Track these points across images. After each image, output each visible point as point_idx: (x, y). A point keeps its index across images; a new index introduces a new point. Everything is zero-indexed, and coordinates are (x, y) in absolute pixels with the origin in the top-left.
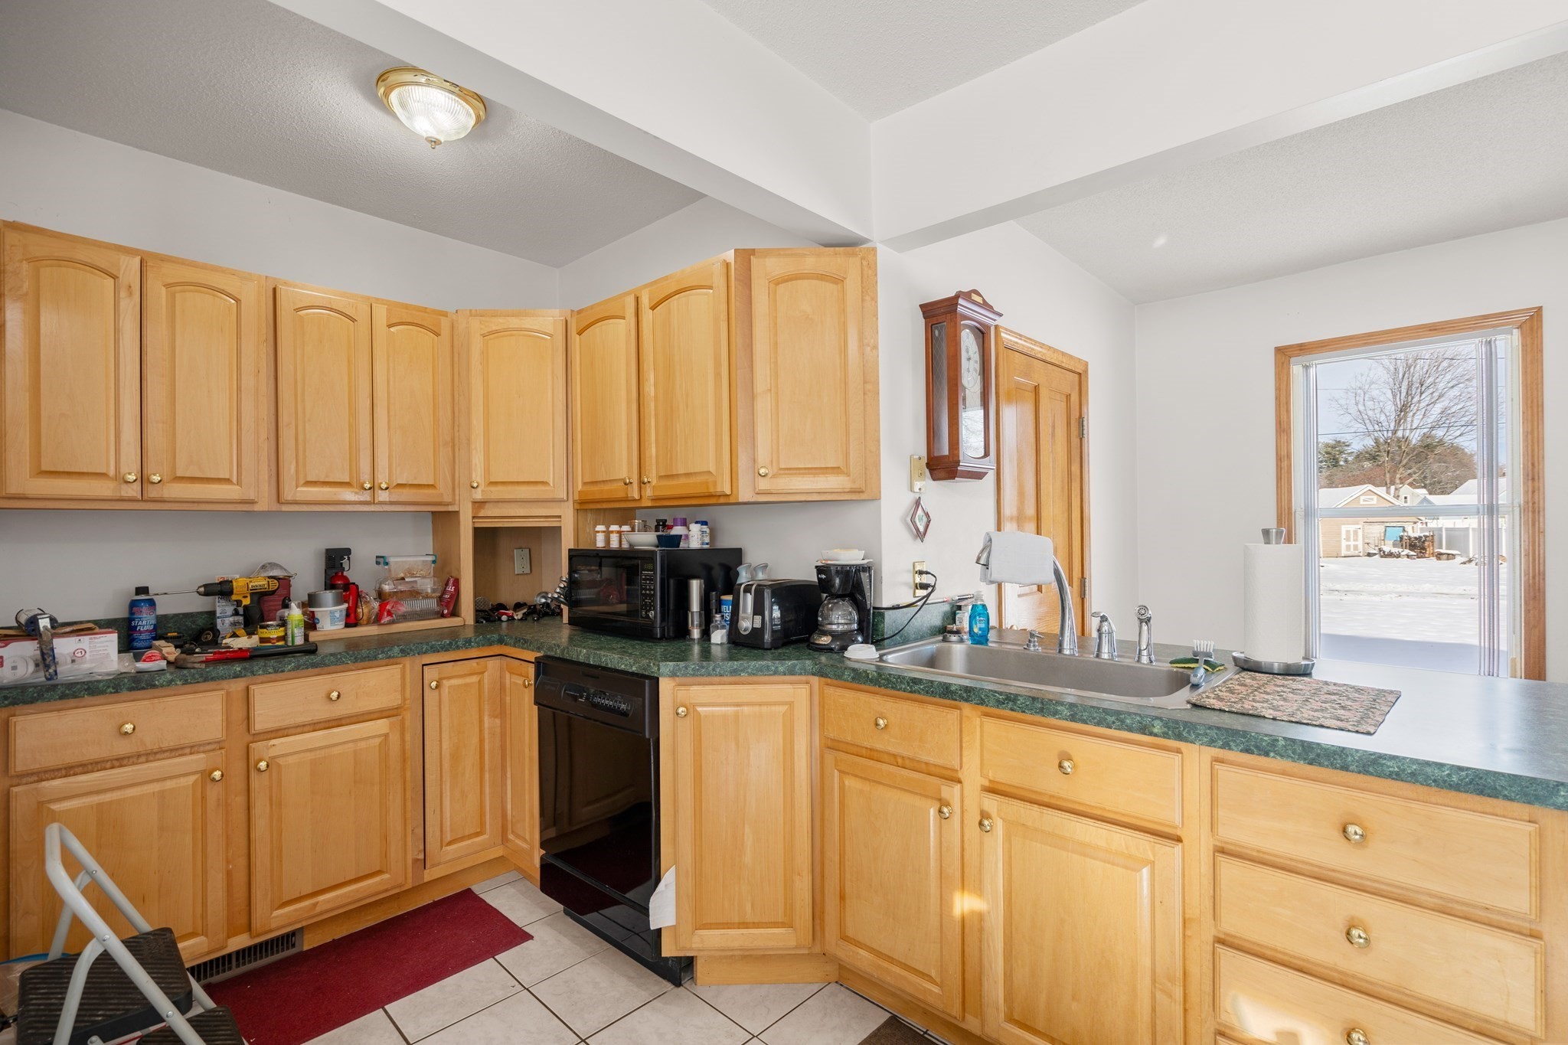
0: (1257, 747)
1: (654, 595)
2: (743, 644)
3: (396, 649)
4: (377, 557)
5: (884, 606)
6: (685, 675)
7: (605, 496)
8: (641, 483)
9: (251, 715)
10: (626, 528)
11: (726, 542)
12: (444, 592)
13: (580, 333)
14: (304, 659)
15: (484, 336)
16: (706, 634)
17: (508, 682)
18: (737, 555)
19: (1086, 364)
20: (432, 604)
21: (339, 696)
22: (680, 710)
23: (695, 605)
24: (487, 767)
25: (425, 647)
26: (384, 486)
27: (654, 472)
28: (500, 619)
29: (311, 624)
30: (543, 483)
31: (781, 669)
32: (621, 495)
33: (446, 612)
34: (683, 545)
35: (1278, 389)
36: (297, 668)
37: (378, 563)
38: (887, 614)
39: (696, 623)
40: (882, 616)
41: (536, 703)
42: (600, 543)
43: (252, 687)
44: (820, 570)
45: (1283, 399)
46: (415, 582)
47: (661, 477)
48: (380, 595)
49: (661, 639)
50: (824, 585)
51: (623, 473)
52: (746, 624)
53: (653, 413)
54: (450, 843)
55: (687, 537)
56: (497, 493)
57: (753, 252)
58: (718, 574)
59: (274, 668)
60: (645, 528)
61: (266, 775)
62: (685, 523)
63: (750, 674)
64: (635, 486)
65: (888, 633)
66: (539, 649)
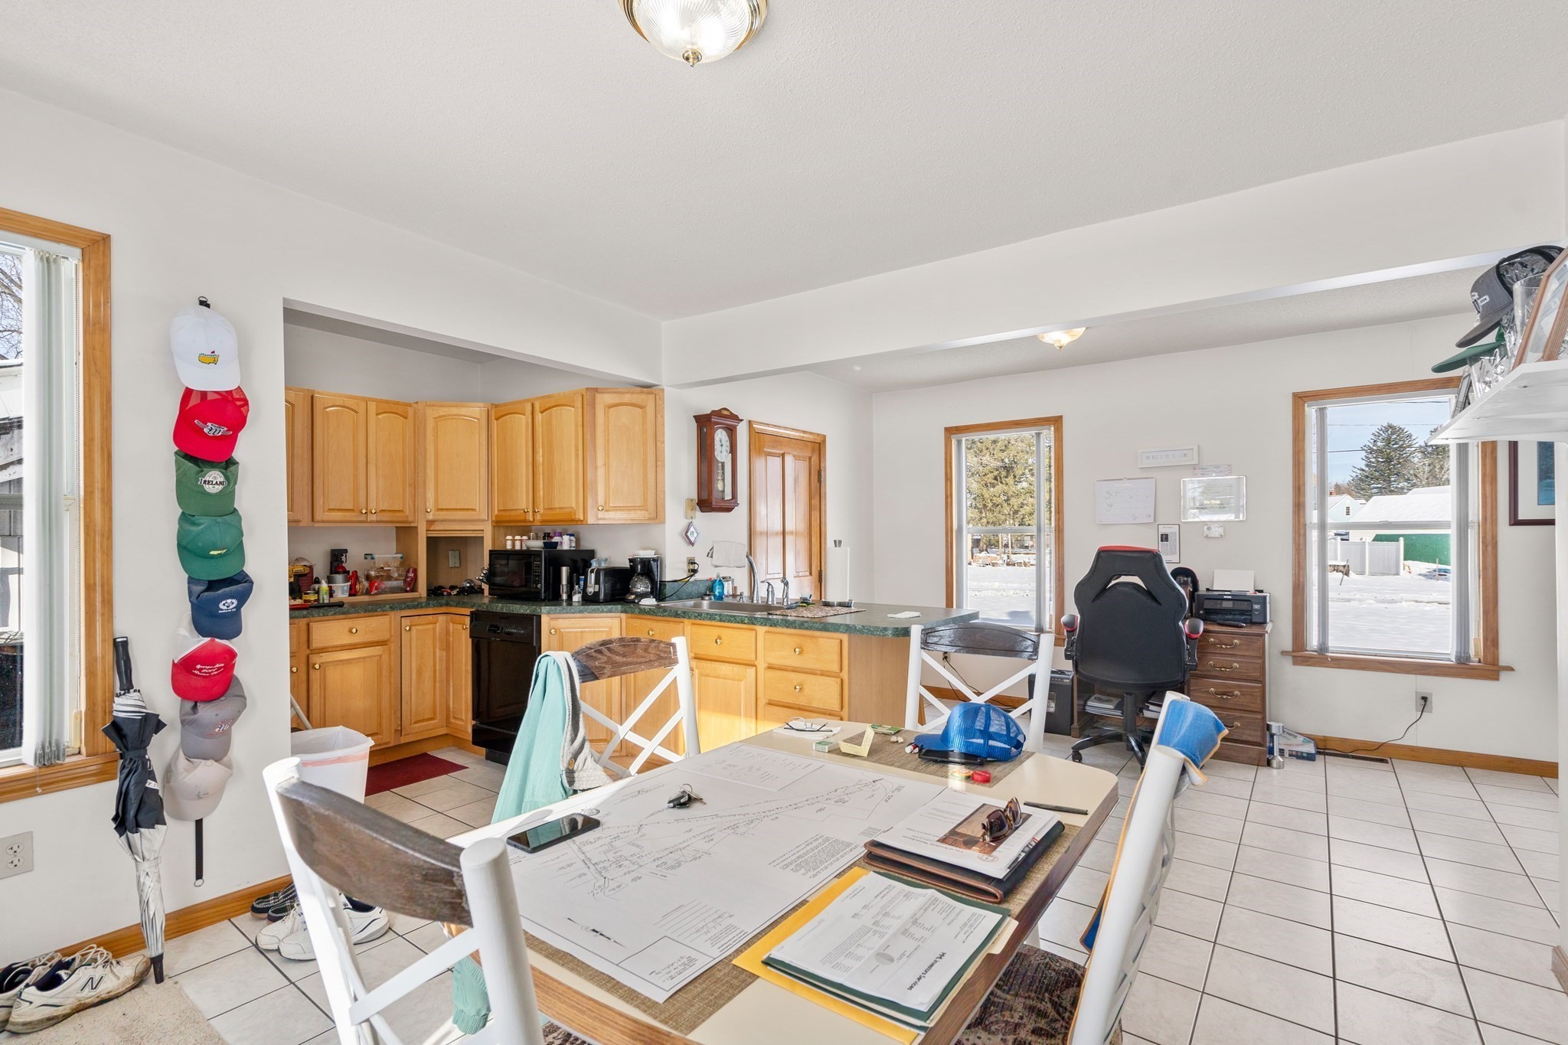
1: (541, 575)
2: (589, 600)
3: (388, 606)
4: (366, 554)
5: (667, 580)
6: (555, 613)
7: (512, 519)
8: (534, 512)
9: (311, 638)
10: (525, 538)
11: (586, 545)
12: (407, 577)
13: (497, 419)
14: (339, 609)
15: (435, 418)
16: (570, 597)
17: (451, 628)
18: (591, 554)
19: (824, 437)
20: (400, 583)
21: (357, 631)
22: (552, 631)
23: (564, 581)
24: (438, 680)
25: (403, 606)
26: (373, 511)
27: (542, 506)
28: (443, 595)
29: (331, 594)
30: (472, 509)
31: (605, 610)
32: (522, 518)
33: (408, 589)
34: (559, 548)
35: (946, 453)
36: (335, 614)
37: (365, 558)
38: (668, 586)
39: (565, 591)
40: (665, 585)
41: (471, 637)
42: (509, 546)
43: (311, 624)
44: (631, 560)
45: (949, 461)
46: (390, 570)
47: (545, 509)
48: (368, 577)
49: (544, 600)
50: (633, 569)
51: (523, 505)
52: (591, 590)
53: (541, 472)
54: (416, 723)
55: (561, 543)
56: (442, 515)
57: (596, 390)
58: (580, 564)
59: (323, 613)
60: (537, 538)
61: (318, 672)
62: (561, 535)
63: (589, 613)
64: (531, 513)
65: (668, 594)
66: (472, 607)
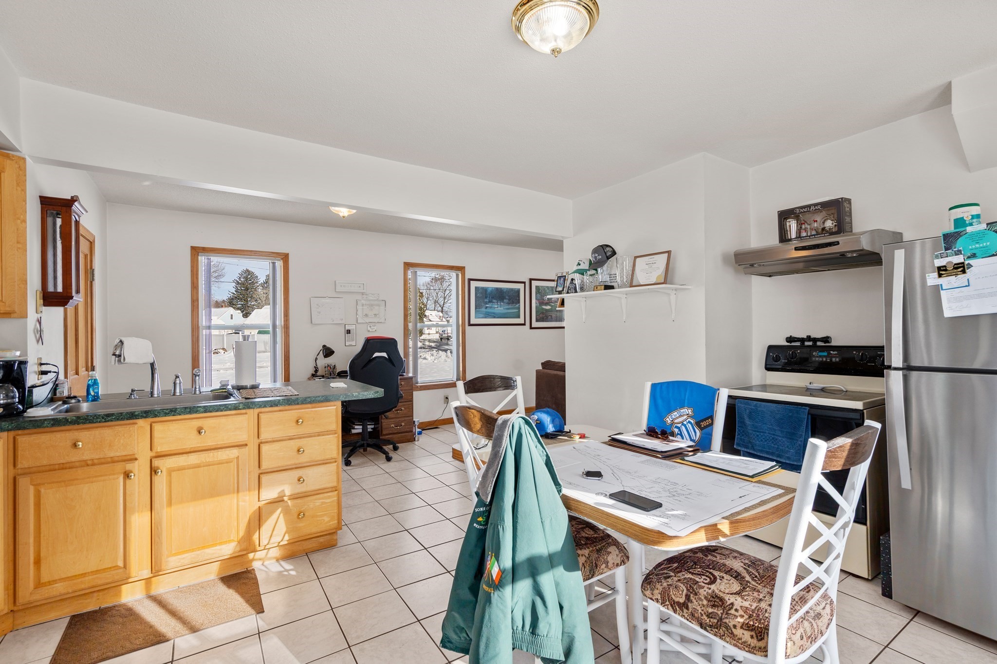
0: (274, 404)
19: (95, 237)
35: (192, 267)
38: (34, 390)
40: (31, 392)
45: (195, 273)
65: (36, 402)
